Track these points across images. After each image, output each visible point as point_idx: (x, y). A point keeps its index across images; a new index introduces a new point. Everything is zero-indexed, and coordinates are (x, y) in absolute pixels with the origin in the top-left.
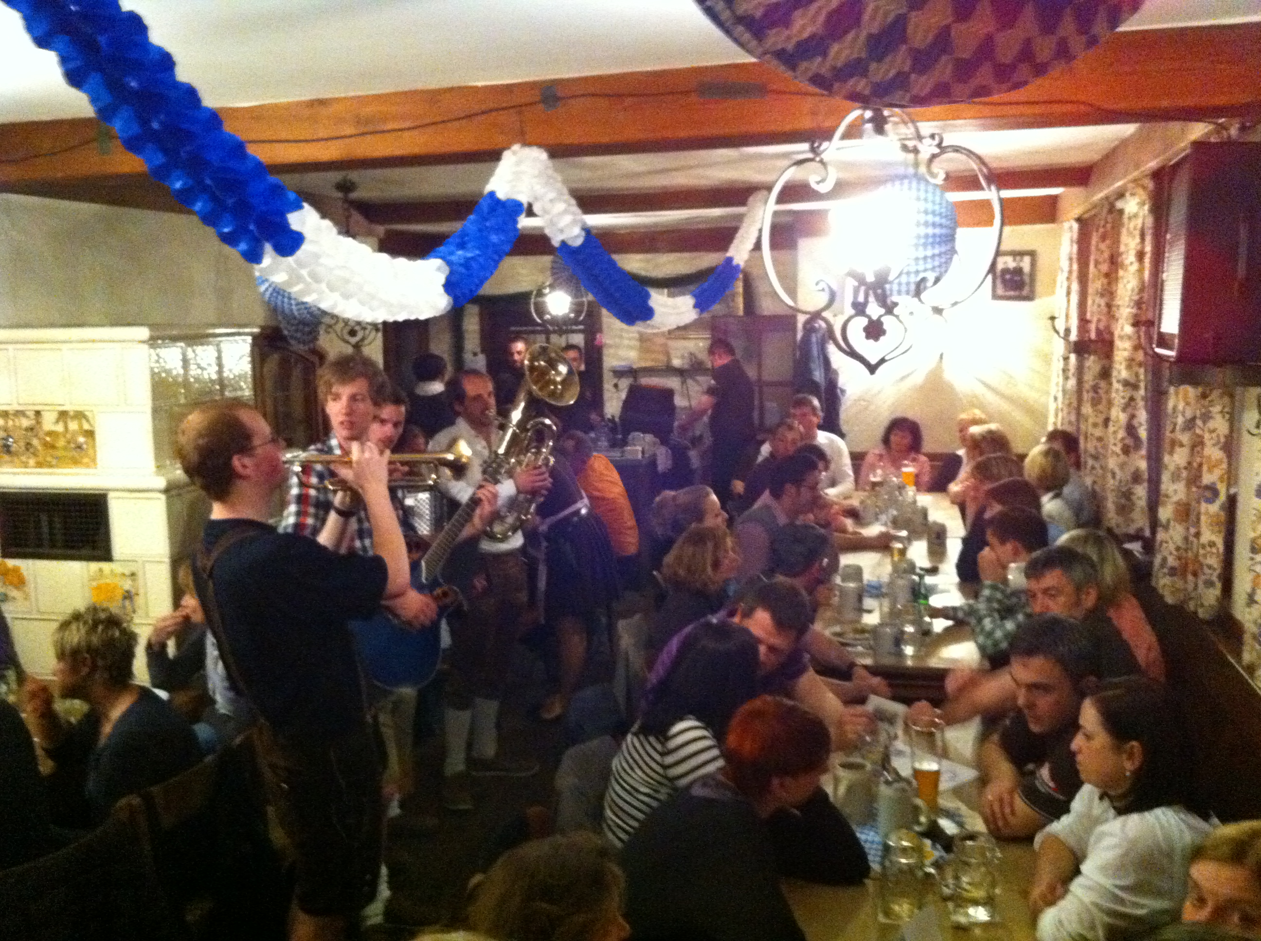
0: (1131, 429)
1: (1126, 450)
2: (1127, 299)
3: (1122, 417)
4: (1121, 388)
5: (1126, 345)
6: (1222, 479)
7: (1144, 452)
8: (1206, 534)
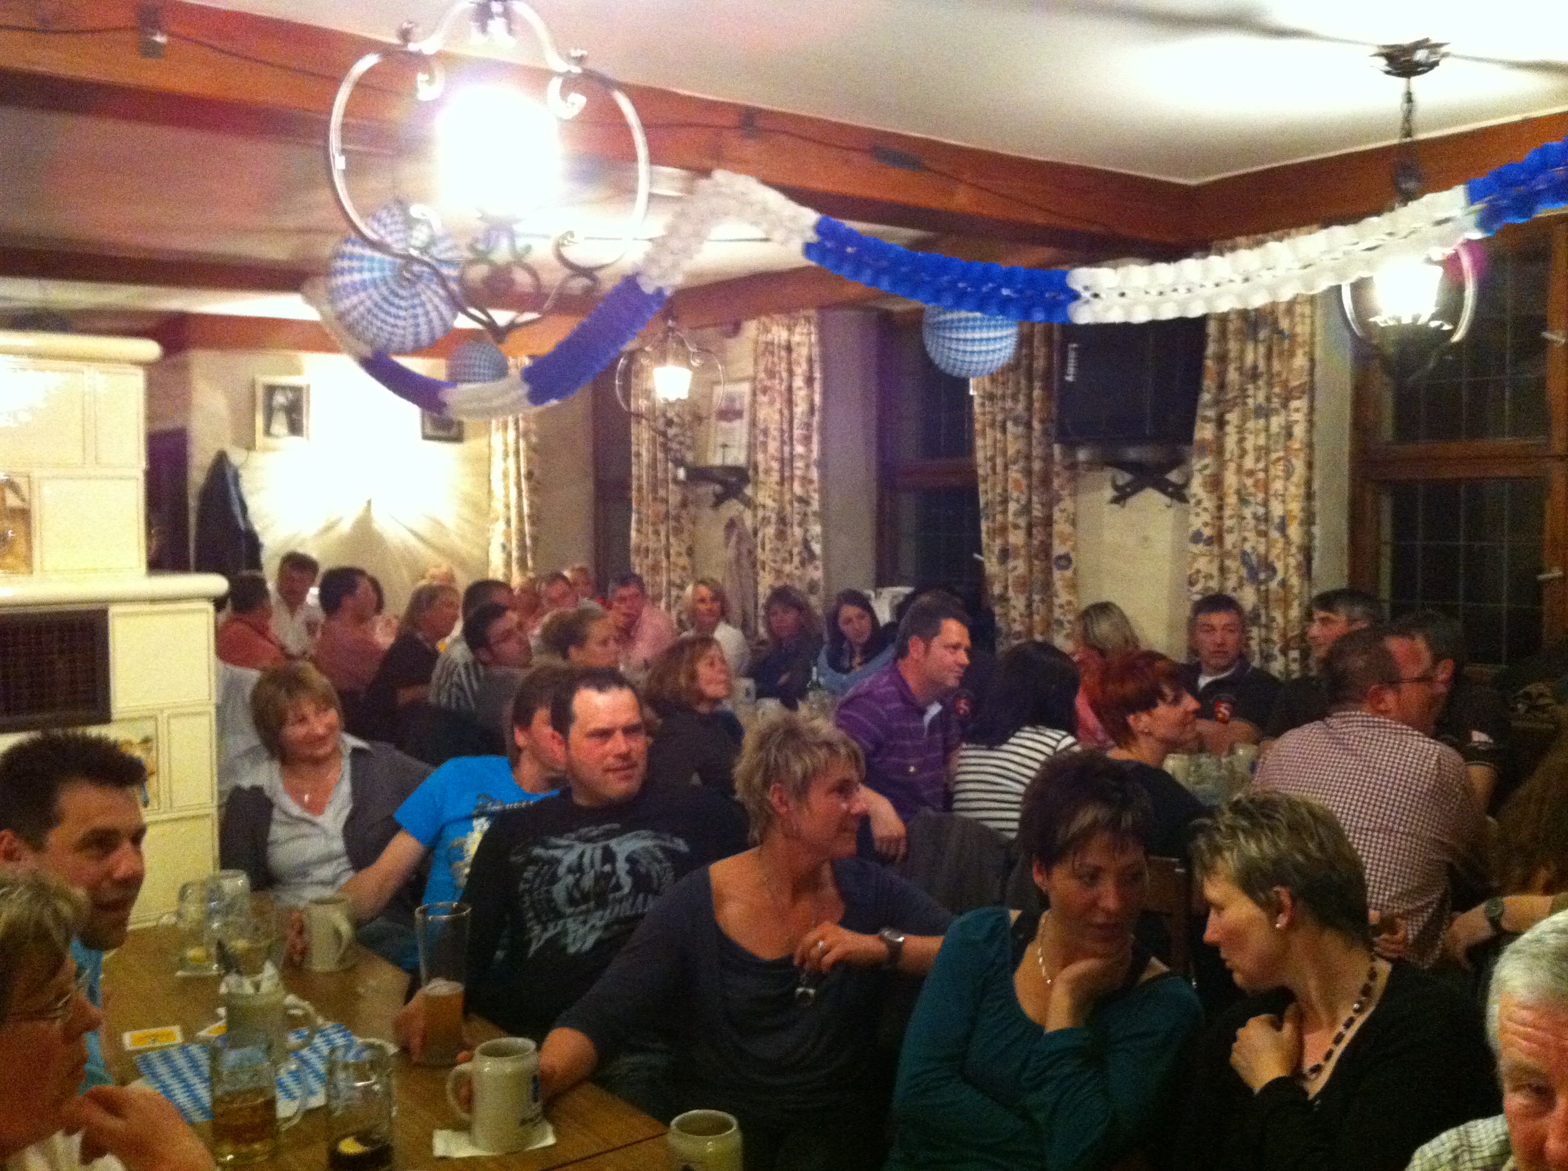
0: (806, 544)
1: (803, 563)
2: (796, 421)
3: (798, 531)
4: (796, 504)
5: (799, 464)
6: (1074, 548)
7: (819, 563)
8: (1063, 597)
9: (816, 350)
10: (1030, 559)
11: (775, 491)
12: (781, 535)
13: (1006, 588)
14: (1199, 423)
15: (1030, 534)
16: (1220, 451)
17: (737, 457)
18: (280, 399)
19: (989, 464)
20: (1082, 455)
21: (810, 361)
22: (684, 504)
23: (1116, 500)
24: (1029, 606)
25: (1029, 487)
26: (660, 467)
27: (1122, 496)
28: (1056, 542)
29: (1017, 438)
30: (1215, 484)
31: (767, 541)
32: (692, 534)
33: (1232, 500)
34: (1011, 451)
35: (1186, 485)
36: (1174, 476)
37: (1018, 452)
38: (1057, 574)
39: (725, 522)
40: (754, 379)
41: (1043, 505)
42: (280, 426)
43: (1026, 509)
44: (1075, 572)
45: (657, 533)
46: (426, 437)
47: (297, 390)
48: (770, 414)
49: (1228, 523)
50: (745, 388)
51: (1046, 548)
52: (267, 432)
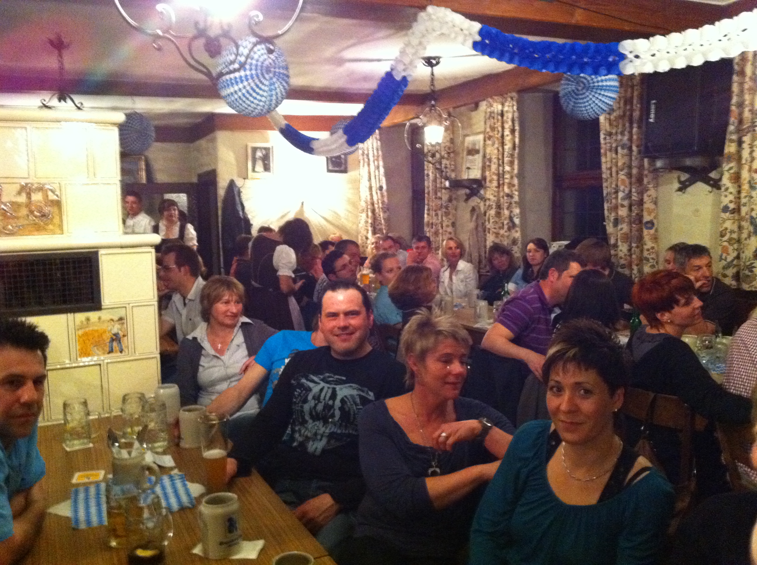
2: (506, 153)
3: (506, 212)
4: (505, 198)
5: (507, 176)
6: (655, 218)
7: (517, 229)
8: (649, 244)
9: (516, 115)
10: (630, 223)
11: (495, 191)
12: (498, 214)
13: (617, 240)
14: (727, 143)
15: (630, 210)
16: (739, 158)
17: (475, 174)
18: (259, 154)
19: (609, 172)
20: (659, 164)
21: (513, 121)
22: (450, 200)
23: (680, 190)
24: (630, 250)
25: (631, 183)
26: (438, 181)
27: (683, 187)
28: (645, 214)
29: (623, 156)
30: (737, 178)
31: (491, 218)
32: (455, 216)
33: (746, 187)
34: (620, 164)
35: (720, 179)
36: (713, 175)
37: (624, 164)
38: (645, 232)
39: (470, 208)
40: (484, 132)
41: (638, 193)
42: (259, 167)
43: (629, 196)
44: (656, 231)
45: (437, 215)
46: (329, 171)
47: (267, 149)
48: (492, 151)
49: (743, 201)
50: (481, 137)
51: (640, 217)
52: (254, 170)
